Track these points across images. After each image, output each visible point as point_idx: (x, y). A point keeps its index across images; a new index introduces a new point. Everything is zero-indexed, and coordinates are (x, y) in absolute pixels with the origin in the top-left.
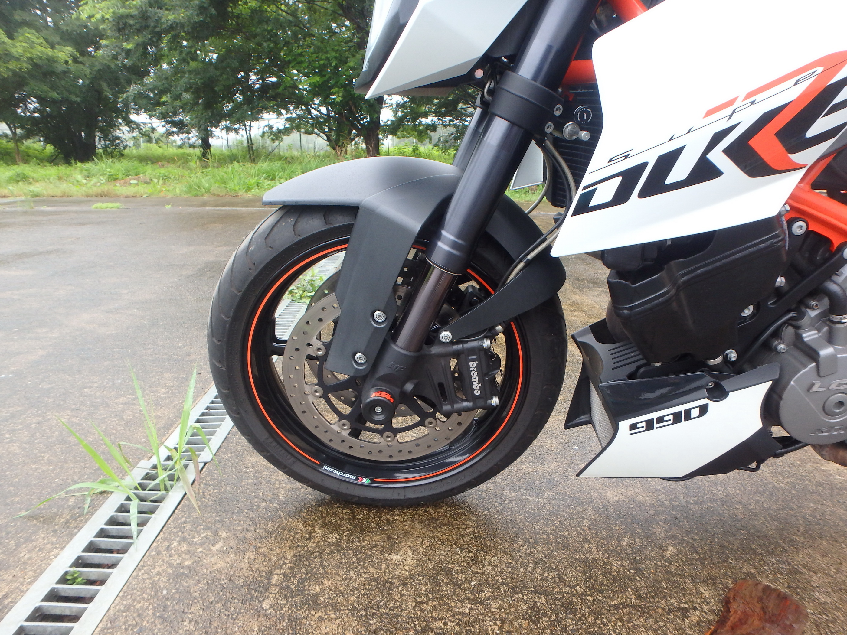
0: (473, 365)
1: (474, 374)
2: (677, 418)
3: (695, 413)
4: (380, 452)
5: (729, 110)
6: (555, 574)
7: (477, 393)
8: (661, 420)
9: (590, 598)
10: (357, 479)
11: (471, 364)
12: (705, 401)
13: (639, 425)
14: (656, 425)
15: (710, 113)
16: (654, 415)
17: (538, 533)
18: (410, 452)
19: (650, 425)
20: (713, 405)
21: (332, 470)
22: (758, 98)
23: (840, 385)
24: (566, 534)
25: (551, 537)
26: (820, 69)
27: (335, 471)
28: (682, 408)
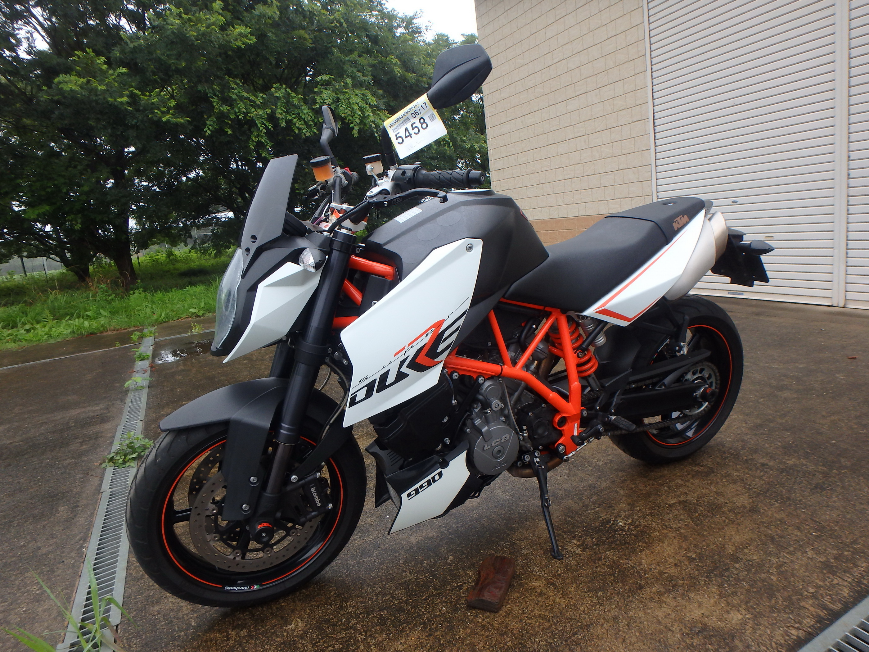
0: (313, 490)
1: (315, 495)
2: (429, 483)
3: (437, 477)
4: (264, 563)
5: (403, 352)
6: (389, 596)
7: (319, 505)
8: (421, 487)
9: (411, 601)
10: (250, 588)
11: (312, 489)
12: (440, 470)
13: (412, 493)
14: (420, 491)
15: (396, 355)
16: (418, 485)
17: (375, 578)
18: (284, 556)
19: (417, 491)
20: (443, 471)
21: (231, 588)
22: (413, 345)
23: (495, 443)
24: (391, 572)
25: (383, 577)
26: (433, 329)
27: (234, 588)
28: (430, 477)
